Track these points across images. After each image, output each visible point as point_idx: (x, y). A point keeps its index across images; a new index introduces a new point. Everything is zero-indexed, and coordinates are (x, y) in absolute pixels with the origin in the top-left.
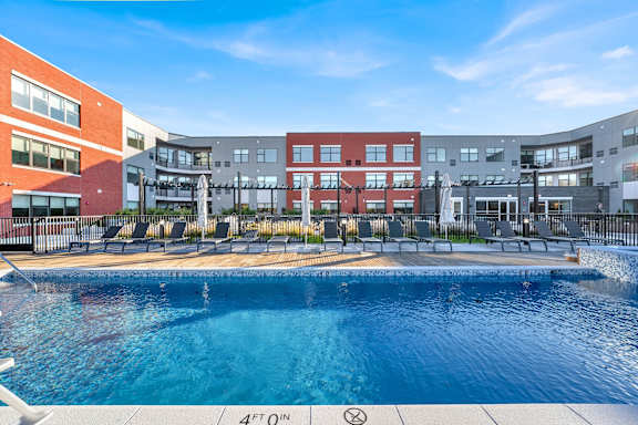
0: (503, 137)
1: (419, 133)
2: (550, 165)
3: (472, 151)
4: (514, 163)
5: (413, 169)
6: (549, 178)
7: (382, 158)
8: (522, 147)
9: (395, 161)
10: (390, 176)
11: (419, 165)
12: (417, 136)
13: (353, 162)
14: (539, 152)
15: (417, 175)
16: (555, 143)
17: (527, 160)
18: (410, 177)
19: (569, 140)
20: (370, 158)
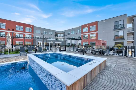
0: (52, 30)
1: (33, 25)
2: (60, 37)
3: (46, 32)
4: (54, 36)
5: (31, 34)
6: (60, 39)
7: (22, 30)
8: (56, 33)
9: (26, 31)
10: (24, 35)
11: (33, 33)
12: (33, 26)
13: (11, 29)
14: (59, 34)
15: (32, 35)
16: (61, 33)
17: (56, 35)
18: (31, 36)
19: (62, 33)
20: (17, 29)
